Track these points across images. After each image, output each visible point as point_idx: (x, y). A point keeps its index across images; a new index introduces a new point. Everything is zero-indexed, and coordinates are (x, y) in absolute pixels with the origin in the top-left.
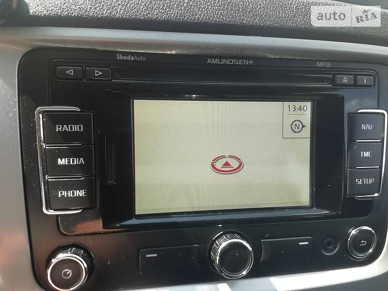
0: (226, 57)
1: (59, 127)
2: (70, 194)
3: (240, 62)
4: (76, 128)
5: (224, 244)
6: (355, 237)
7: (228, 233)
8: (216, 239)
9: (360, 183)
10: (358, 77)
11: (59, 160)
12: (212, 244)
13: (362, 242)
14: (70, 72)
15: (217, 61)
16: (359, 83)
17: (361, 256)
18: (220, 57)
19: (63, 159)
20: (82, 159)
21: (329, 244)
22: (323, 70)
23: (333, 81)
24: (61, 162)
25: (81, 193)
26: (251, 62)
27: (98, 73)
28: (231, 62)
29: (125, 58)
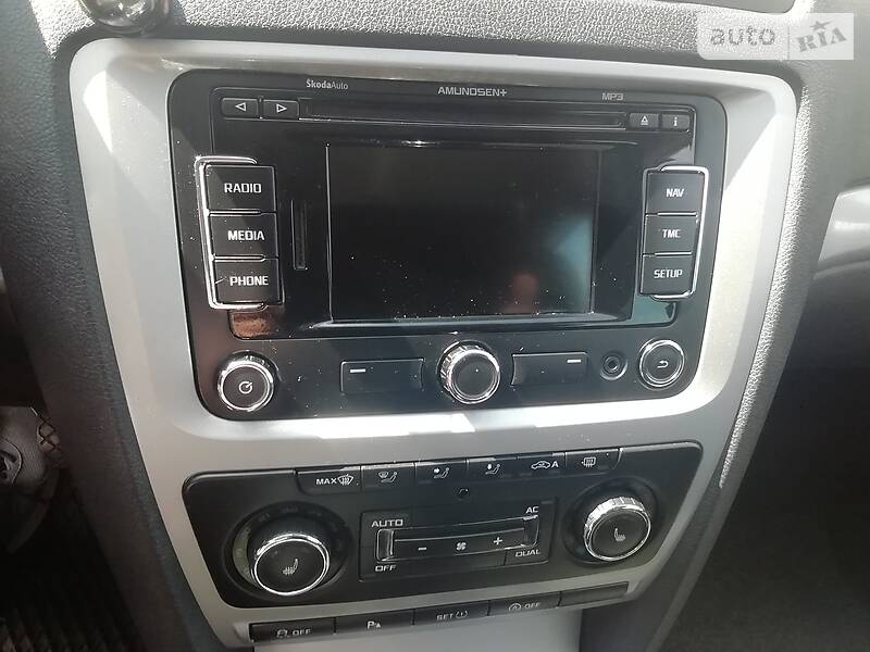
0: (466, 85)
1: (228, 186)
2: (246, 281)
3: (486, 93)
4: (252, 188)
5: (458, 356)
6: (651, 356)
7: (466, 344)
8: (448, 352)
9: (660, 276)
10: (664, 116)
11: (230, 232)
12: (443, 359)
13: (662, 362)
14: (242, 106)
15: (452, 91)
16: (665, 125)
17: (659, 383)
18: (457, 85)
19: (235, 232)
20: (260, 232)
21: (612, 364)
22: (612, 106)
23: (626, 123)
24: (233, 236)
25: (261, 281)
26: (504, 93)
27: (280, 108)
28: (473, 91)
29: (319, 85)
